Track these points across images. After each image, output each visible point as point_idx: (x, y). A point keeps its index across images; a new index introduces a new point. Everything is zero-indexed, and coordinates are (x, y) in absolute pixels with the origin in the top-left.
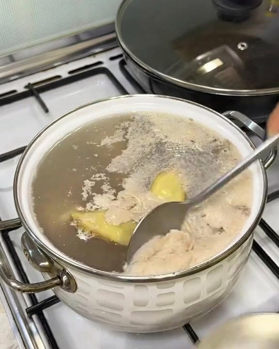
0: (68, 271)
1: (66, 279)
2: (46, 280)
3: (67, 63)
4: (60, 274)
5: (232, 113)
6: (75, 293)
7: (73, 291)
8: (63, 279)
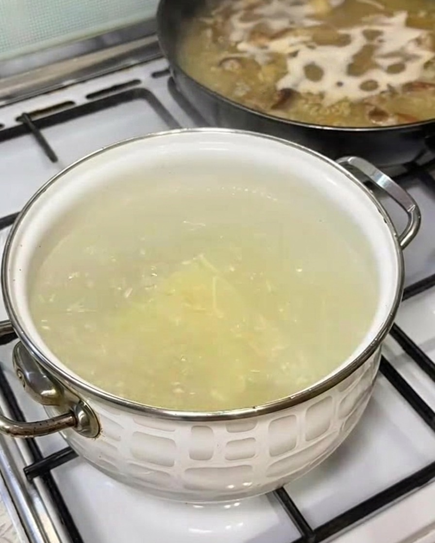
0: (87, 403)
1: (83, 416)
2: (51, 417)
3: (83, 82)
4: (73, 409)
5: (350, 159)
6: (97, 439)
7: (94, 436)
8: (78, 416)
